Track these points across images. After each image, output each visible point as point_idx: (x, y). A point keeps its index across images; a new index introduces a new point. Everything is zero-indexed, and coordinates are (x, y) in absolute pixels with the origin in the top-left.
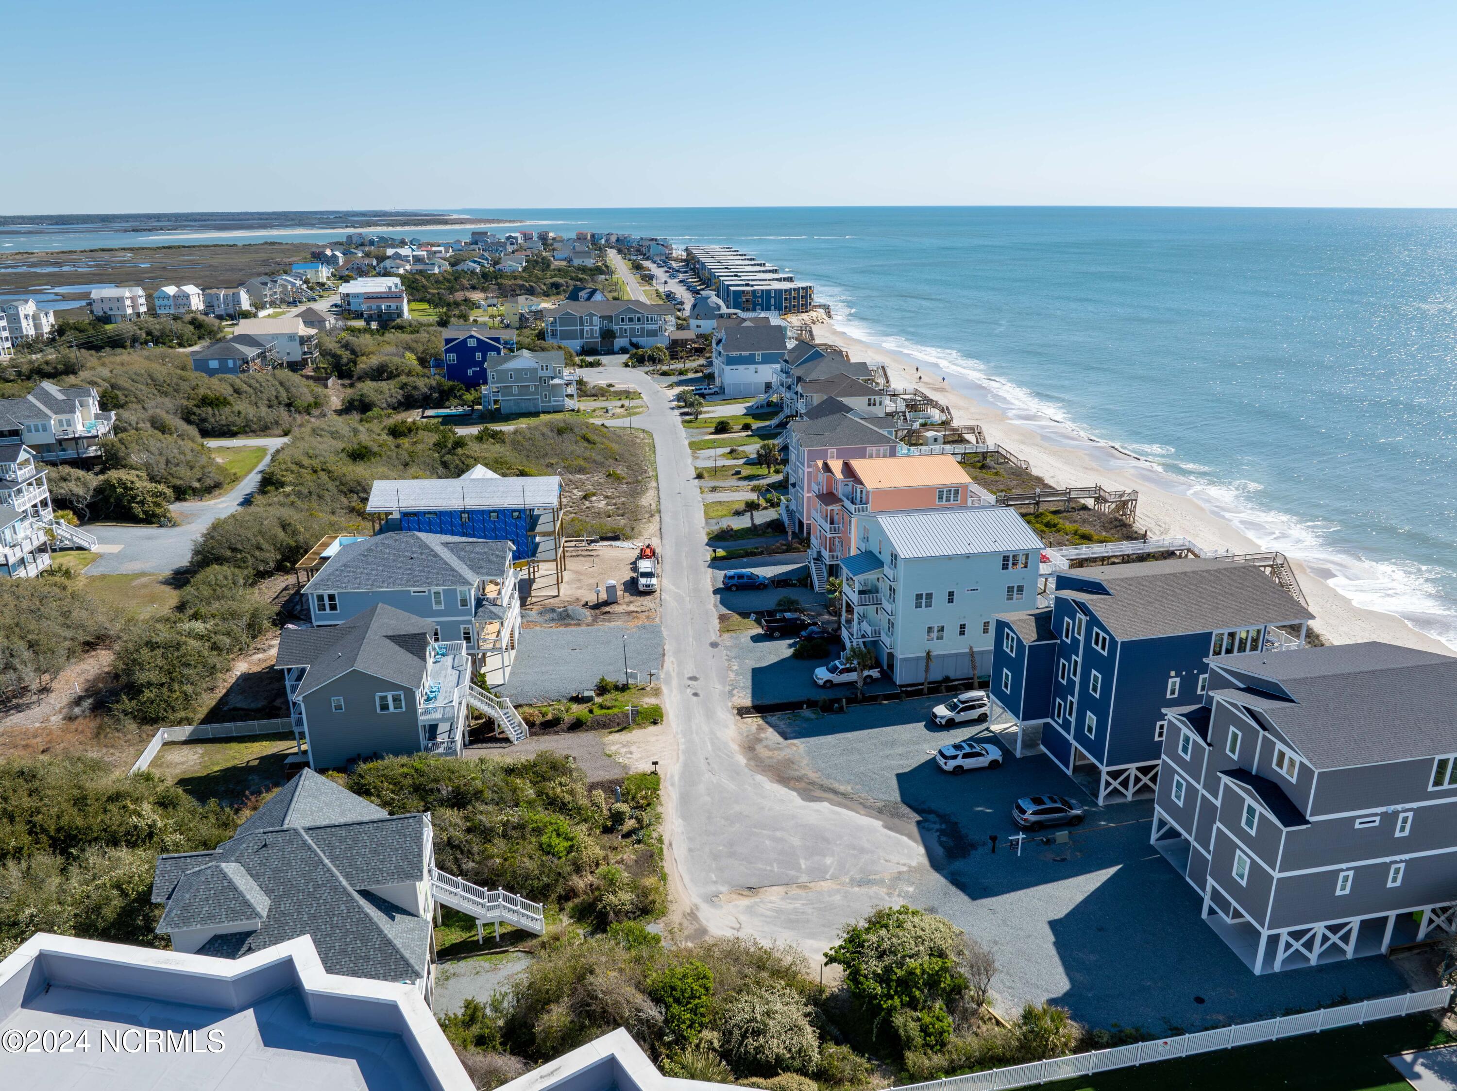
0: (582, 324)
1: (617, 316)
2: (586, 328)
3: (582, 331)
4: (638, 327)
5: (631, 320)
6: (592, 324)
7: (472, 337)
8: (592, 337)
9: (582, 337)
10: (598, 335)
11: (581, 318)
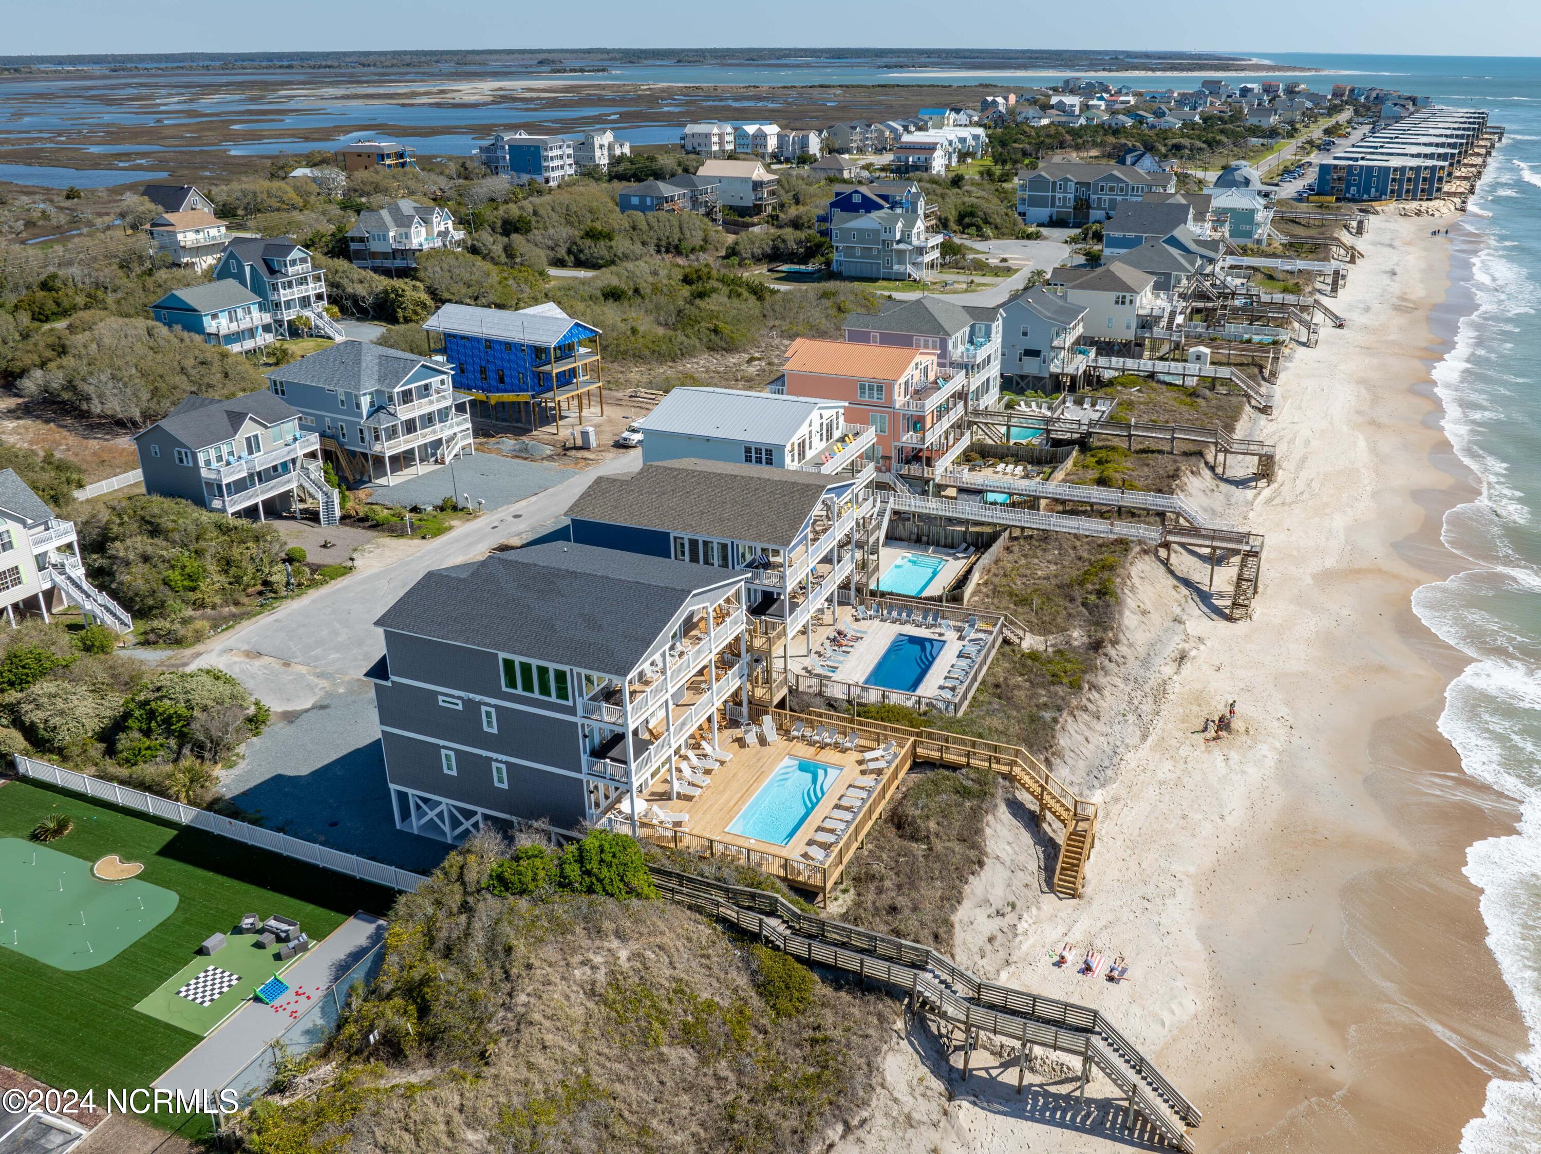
0: (1054, 190)
1: (1096, 184)
2: (1059, 195)
3: (1053, 197)
4: (1119, 198)
5: (1112, 189)
6: (1065, 191)
7: (856, 192)
8: (1064, 206)
9: (1053, 206)
10: (1072, 203)
11: (1054, 183)
